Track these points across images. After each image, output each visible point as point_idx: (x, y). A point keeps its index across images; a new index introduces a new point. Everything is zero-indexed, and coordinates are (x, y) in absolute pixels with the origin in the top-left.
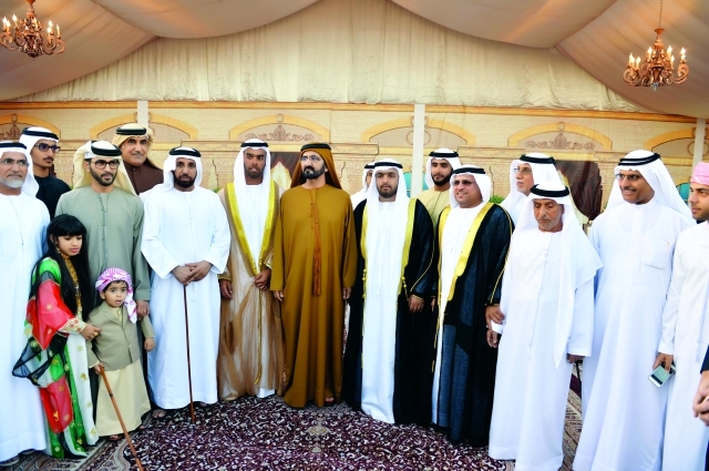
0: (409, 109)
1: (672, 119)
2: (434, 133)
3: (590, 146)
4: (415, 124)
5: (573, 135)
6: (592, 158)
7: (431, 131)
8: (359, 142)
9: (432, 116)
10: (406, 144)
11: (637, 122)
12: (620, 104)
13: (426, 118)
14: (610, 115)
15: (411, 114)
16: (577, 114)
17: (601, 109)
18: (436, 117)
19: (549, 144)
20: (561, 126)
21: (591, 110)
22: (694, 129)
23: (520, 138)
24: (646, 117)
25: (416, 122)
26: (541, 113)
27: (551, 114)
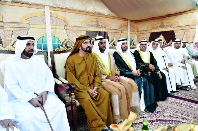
0: (42, 8)
1: (123, 19)
2: (55, 19)
3: (105, 27)
4: (46, 15)
5: (100, 23)
6: (106, 31)
7: (53, 18)
8: (19, 21)
9: (53, 12)
10: (43, 23)
11: (116, 20)
12: (111, 13)
13: (50, 12)
14: (109, 17)
15: (44, 10)
16: (101, 16)
17: (107, 15)
18: (55, 13)
19: (94, 26)
20: (97, 20)
21: (104, 15)
22: (128, 23)
23: (85, 23)
24: (118, 18)
25: (46, 14)
26: (91, 14)
27: (94, 15)
